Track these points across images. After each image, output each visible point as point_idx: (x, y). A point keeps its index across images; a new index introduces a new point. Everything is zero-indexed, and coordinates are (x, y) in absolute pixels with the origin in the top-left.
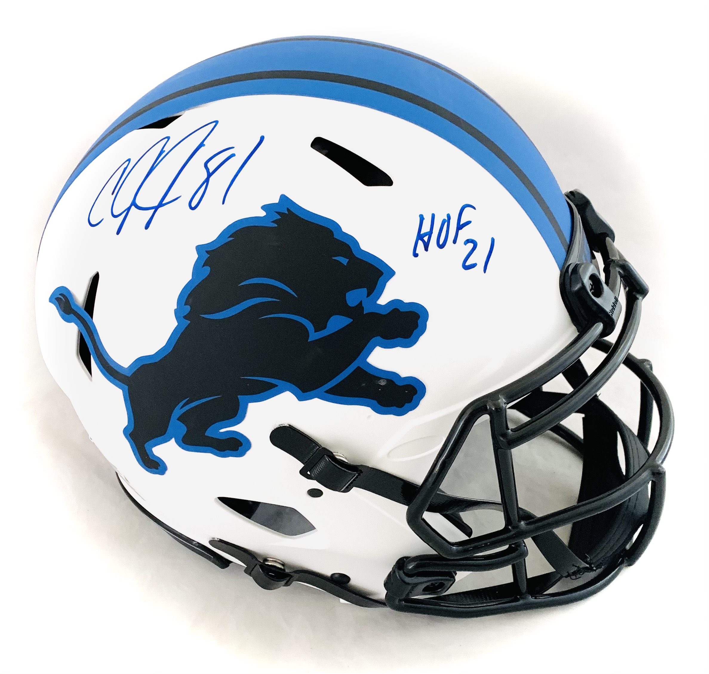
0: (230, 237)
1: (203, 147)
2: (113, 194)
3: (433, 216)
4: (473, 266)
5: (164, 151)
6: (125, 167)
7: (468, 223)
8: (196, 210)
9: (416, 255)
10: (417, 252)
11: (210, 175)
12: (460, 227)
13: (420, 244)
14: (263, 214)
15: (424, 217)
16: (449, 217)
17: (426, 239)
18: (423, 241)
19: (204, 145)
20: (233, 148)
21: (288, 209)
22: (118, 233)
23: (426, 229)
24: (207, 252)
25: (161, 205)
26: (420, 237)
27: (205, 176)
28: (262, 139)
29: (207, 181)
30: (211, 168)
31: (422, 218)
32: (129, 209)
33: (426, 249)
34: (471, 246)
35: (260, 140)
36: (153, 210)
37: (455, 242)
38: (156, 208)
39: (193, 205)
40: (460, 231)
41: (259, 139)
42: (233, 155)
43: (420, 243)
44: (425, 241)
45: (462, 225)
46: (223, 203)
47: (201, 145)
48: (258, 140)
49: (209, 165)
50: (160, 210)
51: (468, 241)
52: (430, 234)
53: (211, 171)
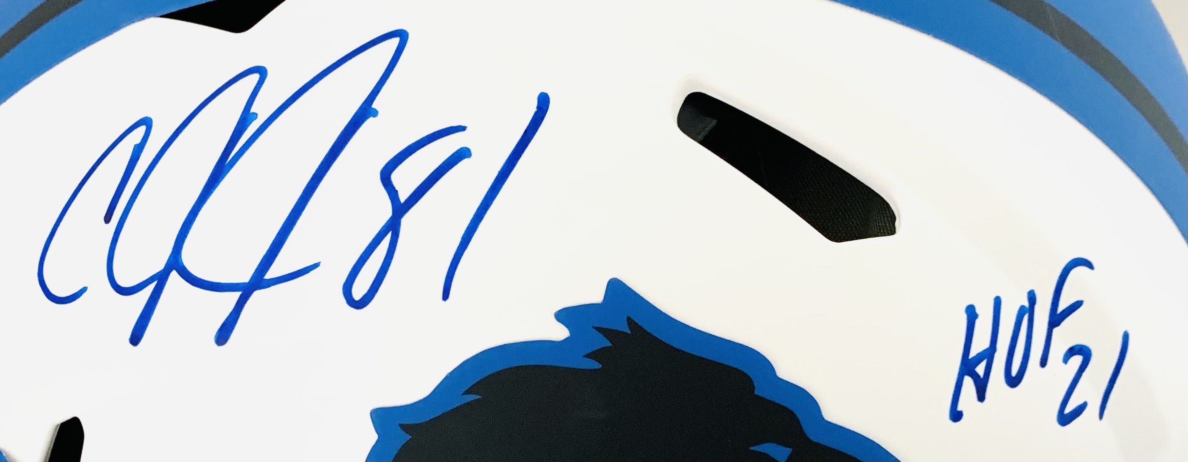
0: (467, 392)
1: (371, 118)
2: (108, 219)
3: (998, 302)
4: (1080, 409)
5: (255, 115)
6: (138, 141)
7: (1076, 305)
8: (365, 309)
9: (956, 416)
10: (959, 409)
11: (400, 209)
12: (1056, 320)
13: (969, 383)
14: (560, 333)
15: (978, 311)
16: (1032, 298)
17: (980, 369)
18: (975, 376)
19: (375, 113)
20: (462, 129)
21: (630, 321)
22: (135, 339)
23: (980, 344)
24: (405, 427)
25: (259, 281)
26: (967, 367)
27: (386, 212)
28: (543, 102)
29: (393, 227)
30: (405, 189)
31: (972, 314)
32: (161, 279)
33: (981, 397)
34: (1077, 360)
35: (538, 107)
36: (236, 295)
37: (1043, 363)
38: (246, 291)
39: (358, 292)
40: (1056, 331)
41: (535, 104)
42: (462, 154)
43: (968, 381)
44: (979, 376)
45: (1061, 313)
46: (446, 295)
47: (365, 112)
48: (533, 109)
49: (396, 177)
50: (257, 296)
51: (1072, 351)
52: (989, 354)
53: (403, 197)
